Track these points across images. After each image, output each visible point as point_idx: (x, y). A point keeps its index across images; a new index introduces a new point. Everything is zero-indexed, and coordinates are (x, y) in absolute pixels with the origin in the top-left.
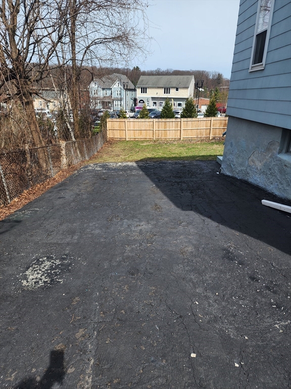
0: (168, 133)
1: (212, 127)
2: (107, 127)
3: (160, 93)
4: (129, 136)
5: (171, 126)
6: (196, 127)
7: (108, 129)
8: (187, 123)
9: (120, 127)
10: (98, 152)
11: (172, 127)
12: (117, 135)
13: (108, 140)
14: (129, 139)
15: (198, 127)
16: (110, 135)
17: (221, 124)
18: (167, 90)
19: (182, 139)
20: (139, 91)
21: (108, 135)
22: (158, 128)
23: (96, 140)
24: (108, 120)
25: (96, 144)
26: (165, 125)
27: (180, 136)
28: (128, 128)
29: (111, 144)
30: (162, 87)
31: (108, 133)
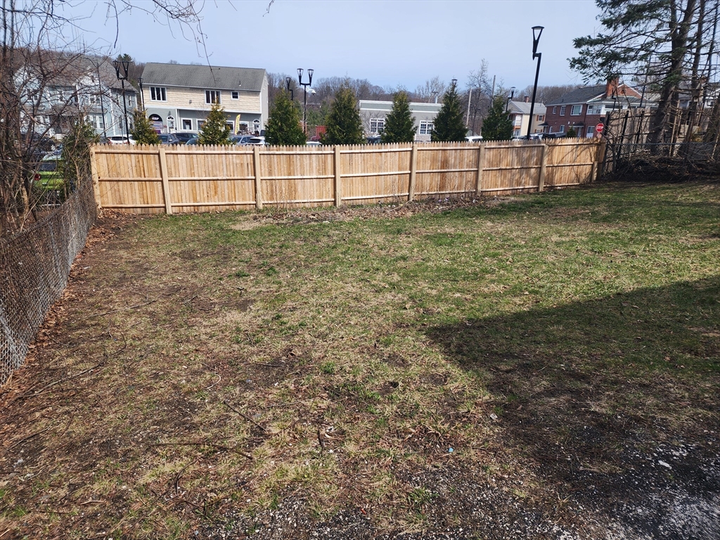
0: (299, 188)
1: (415, 170)
2: (94, 171)
3: (198, 101)
4: (177, 199)
5: (307, 168)
6: (374, 170)
7: (96, 179)
8: (351, 160)
9: (140, 171)
10: (74, 279)
11: (311, 172)
12: (133, 199)
13: (101, 216)
14: (176, 210)
15: (380, 169)
16: (104, 197)
17: (434, 160)
18: (212, 95)
19: (339, 203)
20: (147, 94)
21: (98, 201)
22: (270, 174)
23: (58, 228)
24: (93, 150)
25: (63, 242)
26: (290, 165)
27: (335, 196)
28: (170, 174)
29: (117, 230)
30: (202, 90)
31: (97, 192)
